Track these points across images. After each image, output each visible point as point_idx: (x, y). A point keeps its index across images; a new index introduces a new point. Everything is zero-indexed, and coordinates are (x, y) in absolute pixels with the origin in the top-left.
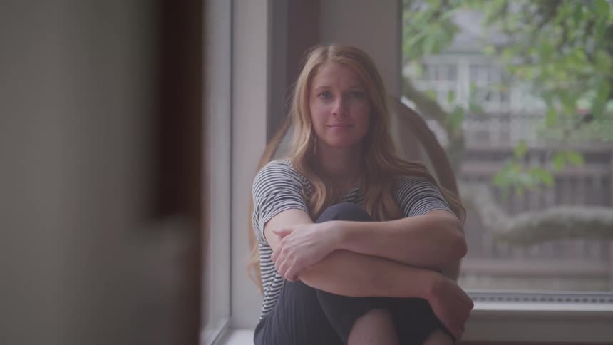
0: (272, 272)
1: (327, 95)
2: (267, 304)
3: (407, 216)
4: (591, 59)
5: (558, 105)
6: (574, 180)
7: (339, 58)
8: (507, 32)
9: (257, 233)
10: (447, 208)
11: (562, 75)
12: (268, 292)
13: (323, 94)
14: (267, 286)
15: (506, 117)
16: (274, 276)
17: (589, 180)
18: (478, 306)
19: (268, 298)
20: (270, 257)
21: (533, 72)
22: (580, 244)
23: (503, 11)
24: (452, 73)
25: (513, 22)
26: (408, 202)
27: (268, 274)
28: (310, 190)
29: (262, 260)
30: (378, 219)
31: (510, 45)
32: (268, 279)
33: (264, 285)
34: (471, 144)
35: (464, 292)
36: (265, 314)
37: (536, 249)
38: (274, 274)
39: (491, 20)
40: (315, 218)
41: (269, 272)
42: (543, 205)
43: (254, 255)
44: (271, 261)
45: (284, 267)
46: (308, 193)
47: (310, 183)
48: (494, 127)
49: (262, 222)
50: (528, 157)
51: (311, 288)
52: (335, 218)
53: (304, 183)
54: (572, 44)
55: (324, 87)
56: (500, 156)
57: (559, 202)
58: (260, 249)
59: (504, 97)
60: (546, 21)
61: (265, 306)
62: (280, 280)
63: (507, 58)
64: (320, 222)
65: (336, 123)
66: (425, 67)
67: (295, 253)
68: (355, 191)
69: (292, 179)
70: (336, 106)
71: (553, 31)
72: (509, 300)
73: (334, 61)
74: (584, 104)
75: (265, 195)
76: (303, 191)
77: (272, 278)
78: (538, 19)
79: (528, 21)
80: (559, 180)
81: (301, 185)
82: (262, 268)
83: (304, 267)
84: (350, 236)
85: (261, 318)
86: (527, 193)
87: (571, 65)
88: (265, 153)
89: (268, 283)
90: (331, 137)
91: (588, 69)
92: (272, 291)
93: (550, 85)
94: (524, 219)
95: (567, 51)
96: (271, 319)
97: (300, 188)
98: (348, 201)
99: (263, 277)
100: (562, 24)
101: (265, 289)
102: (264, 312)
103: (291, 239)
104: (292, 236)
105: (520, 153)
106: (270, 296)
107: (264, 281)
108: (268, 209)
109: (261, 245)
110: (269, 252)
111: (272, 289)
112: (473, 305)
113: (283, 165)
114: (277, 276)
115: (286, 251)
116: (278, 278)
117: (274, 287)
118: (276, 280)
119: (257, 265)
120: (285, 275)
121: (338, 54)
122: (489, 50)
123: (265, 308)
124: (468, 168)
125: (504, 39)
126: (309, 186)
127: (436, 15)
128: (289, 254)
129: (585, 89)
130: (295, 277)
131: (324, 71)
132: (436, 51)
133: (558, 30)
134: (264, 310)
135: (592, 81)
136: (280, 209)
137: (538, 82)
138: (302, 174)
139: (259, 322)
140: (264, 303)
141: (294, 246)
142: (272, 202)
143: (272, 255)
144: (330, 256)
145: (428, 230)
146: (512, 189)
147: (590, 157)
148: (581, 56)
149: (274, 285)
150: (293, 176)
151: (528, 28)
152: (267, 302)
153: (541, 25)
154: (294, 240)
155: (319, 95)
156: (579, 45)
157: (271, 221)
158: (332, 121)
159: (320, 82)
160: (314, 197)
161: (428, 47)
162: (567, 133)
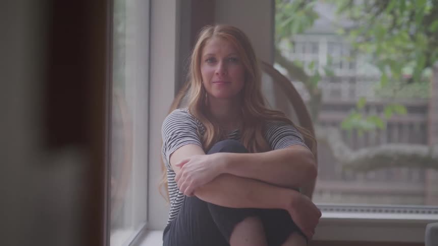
0: (176, 190)
1: (212, 60)
2: (172, 213)
3: (273, 149)
4: (413, 38)
5: (389, 72)
6: (400, 126)
7: (221, 33)
8: (354, 19)
9: (165, 161)
10: (303, 144)
11: (392, 50)
12: (173, 204)
13: (210, 60)
14: (173, 200)
15: (353, 80)
16: (178, 192)
17: (411, 126)
18: (325, 215)
19: (173, 208)
20: (173, 180)
21: (371, 48)
22: (404, 171)
23: (350, 4)
24: (315, 48)
25: (358, 12)
26: (274, 139)
27: (173, 191)
28: (204, 131)
29: (169, 181)
30: (252, 152)
31: (355, 28)
32: (173, 195)
33: (171, 199)
34: (326, 98)
35: (314, 205)
36: (170, 220)
37: (372, 175)
38: (177, 191)
39: (342, 10)
40: (207, 151)
41: (174, 190)
42: (378, 142)
43: (164, 177)
44: (175, 182)
45: (184, 186)
46: (202, 133)
47: (203, 126)
48: (345, 87)
49: (168, 154)
50: (368, 108)
51: (204, 202)
52: (221, 151)
53: (199, 126)
54: (399, 27)
55: (210, 54)
56: (347, 108)
57: (390, 140)
58: (167, 173)
59: (352, 66)
60: (381, 11)
61: (171, 214)
62: (182, 195)
63: (353, 37)
64: (210, 153)
65: (218, 80)
66: (293, 43)
67: (192, 175)
68: (237, 131)
69: (190, 123)
70: (218, 68)
71: (386, 18)
72: (350, 211)
73: (218, 36)
74: (408, 71)
75: (170, 134)
76: (198, 132)
77: (176, 194)
78: (375, 10)
79: (368, 11)
80: (390, 126)
81: (197, 127)
82: (169, 187)
83: (198, 187)
84: (232, 164)
85: (168, 223)
86: (367, 134)
87: (398, 42)
88: (173, 104)
89: (173, 198)
90: (215, 91)
91: (410, 46)
92: (176, 204)
93: (383, 57)
94: (363, 152)
95: (395, 32)
96: (175, 223)
97: (196, 129)
98: (232, 139)
99: (170, 193)
100: (392, 13)
101: (171, 202)
102: (170, 219)
103: (189, 166)
104: (190, 164)
105: (361, 105)
106: (175, 207)
107: (170, 196)
108: (173, 144)
109: (168, 171)
110: (174, 175)
111: (176, 202)
112: (321, 215)
113: (183, 113)
114: (180, 192)
115: (185, 175)
116: (180, 194)
117: (177, 201)
118: (179, 196)
119: (166, 185)
120: (185, 191)
121: (220, 31)
122: (340, 32)
123: (171, 216)
124: (324, 116)
125: (351, 24)
126: (203, 128)
127: (302, 5)
128: (188, 177)
129: (408, 60)
130: (192, 194)
131: (211, 42)
132: (301, 32)
133: (390, 18)
134: (170, 217)
135: (413, 54)
136: (181, 145)
137: (376, 54)
138: (197, 119)
139: (167, 226)
140: (170, 212)
141: (192, 171)
142: (175, 139)
143: (175, 178)
144: (216, 179)
145: (289, 159)
146: (355, 131)
147: (412, 109)
148: (406, 36)
149: (177, 199)
150: (191, 120)
151: (368, 16)
152: (172, 211)
153: (377, 14)
154: (191, 167)
155: (207, 60)
156: (404, 28)
157: (174, 153)
158: (216, 78)
159: (207, 51)
160: (205, 135)
161: (295, 29)
162: (395, 91)
